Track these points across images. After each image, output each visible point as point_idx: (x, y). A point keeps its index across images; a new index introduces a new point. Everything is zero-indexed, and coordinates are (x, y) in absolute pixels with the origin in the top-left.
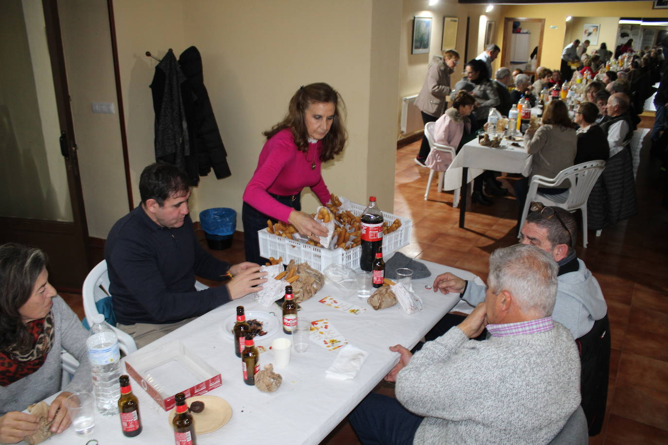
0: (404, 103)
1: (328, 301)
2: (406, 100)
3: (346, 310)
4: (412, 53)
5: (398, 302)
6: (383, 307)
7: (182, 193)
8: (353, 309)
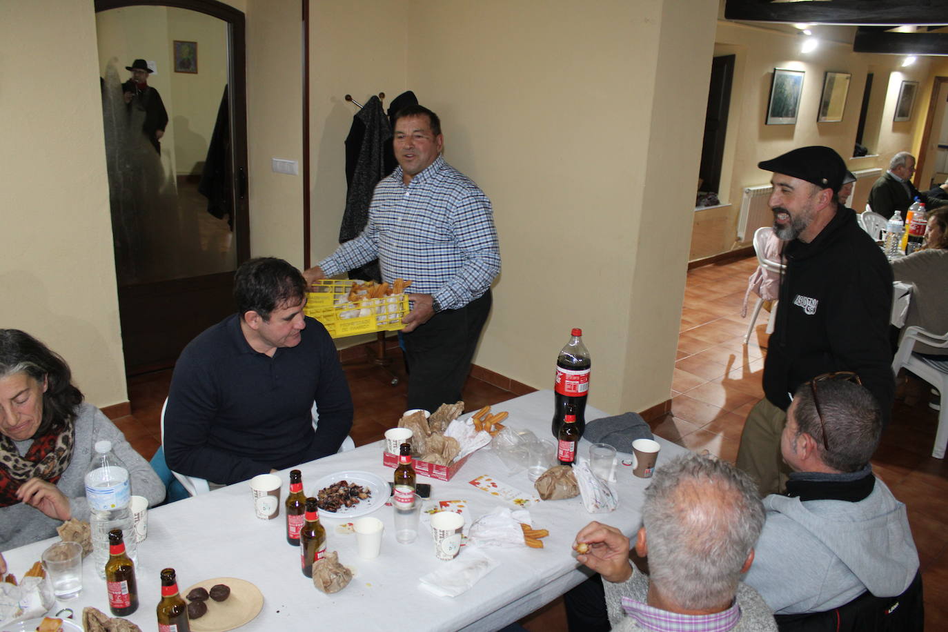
0: (745, 196)
1: (483, 483)
2: (748, 192)
3: (510, 499)
4: (766, 123)
5: (579, 494)
6: (554, 496)
7: (294, 300)
8: (519, 498)
